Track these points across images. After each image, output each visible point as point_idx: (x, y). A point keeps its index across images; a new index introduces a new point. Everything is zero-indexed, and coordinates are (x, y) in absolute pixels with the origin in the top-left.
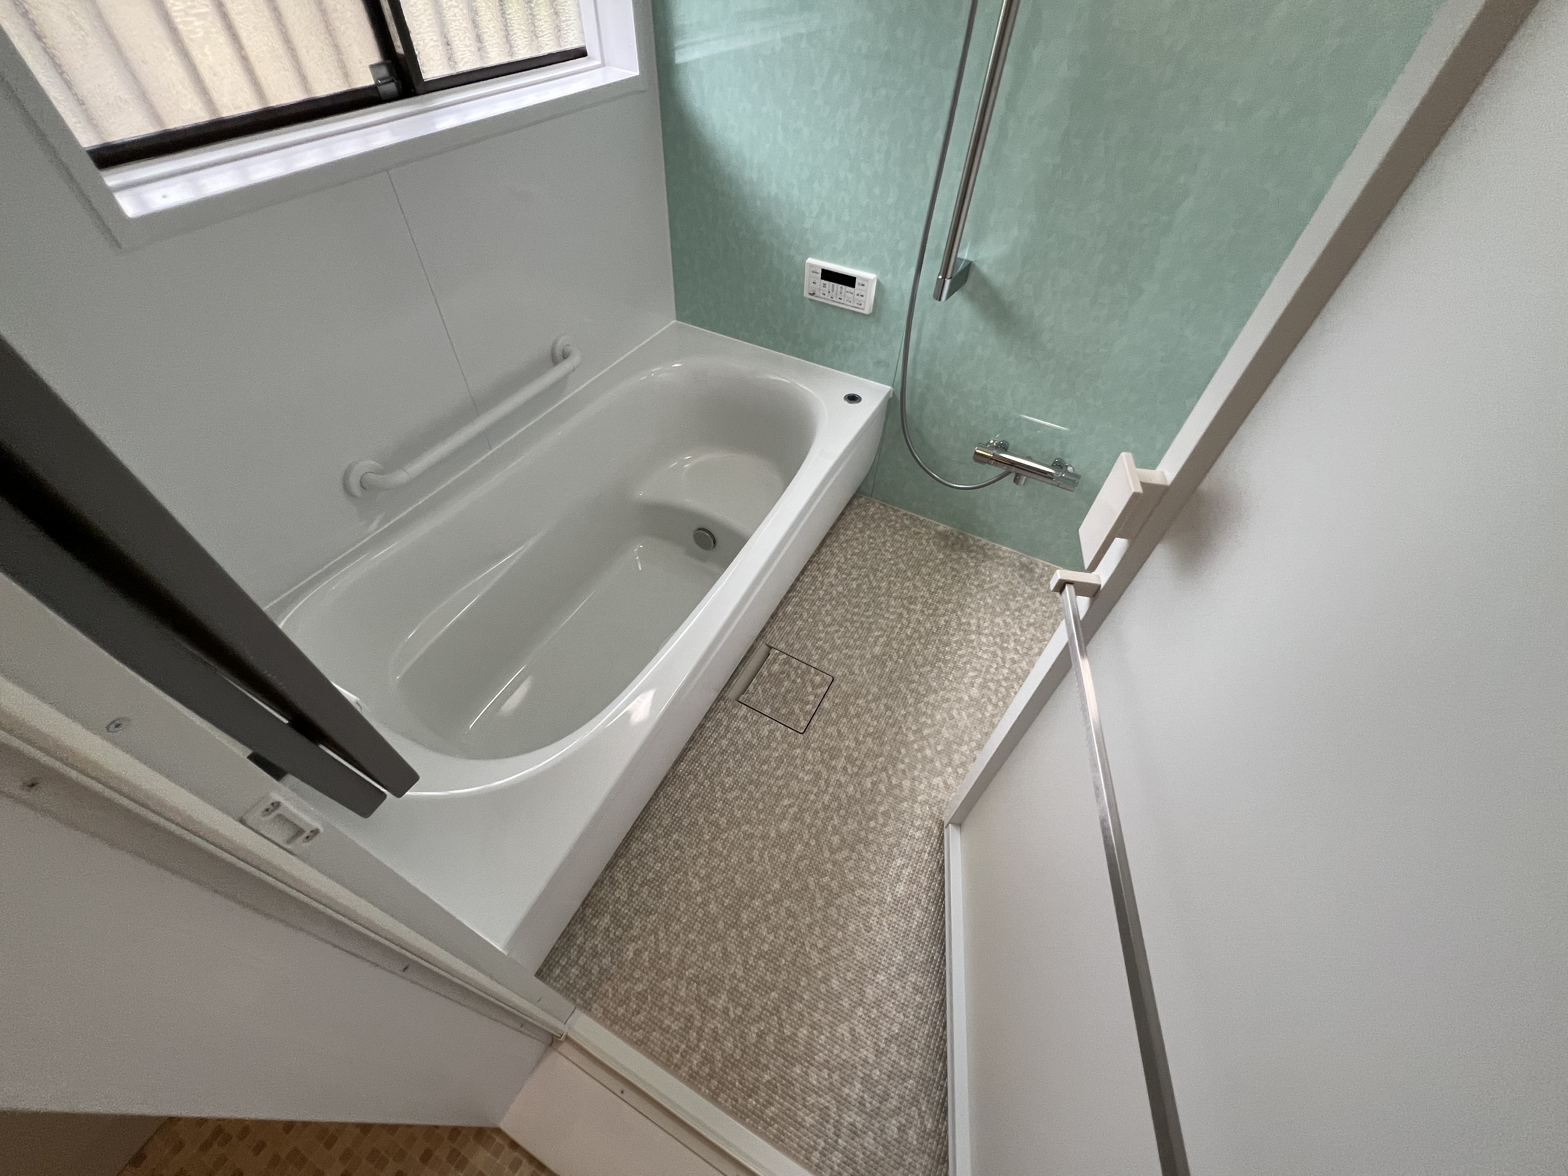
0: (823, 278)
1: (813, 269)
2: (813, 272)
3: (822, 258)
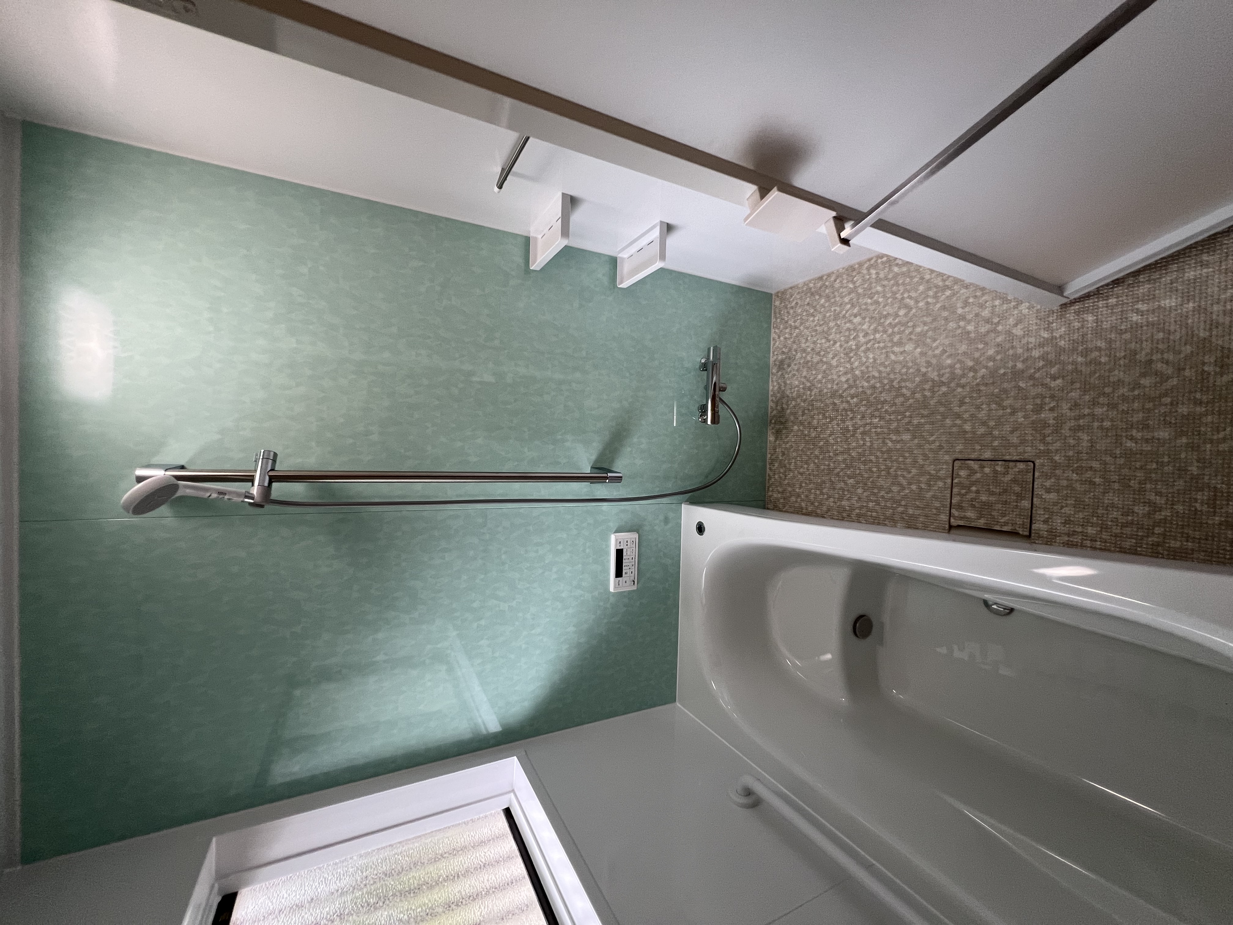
0: (621, 576)
1: (617, 585)
3: (608, 580)
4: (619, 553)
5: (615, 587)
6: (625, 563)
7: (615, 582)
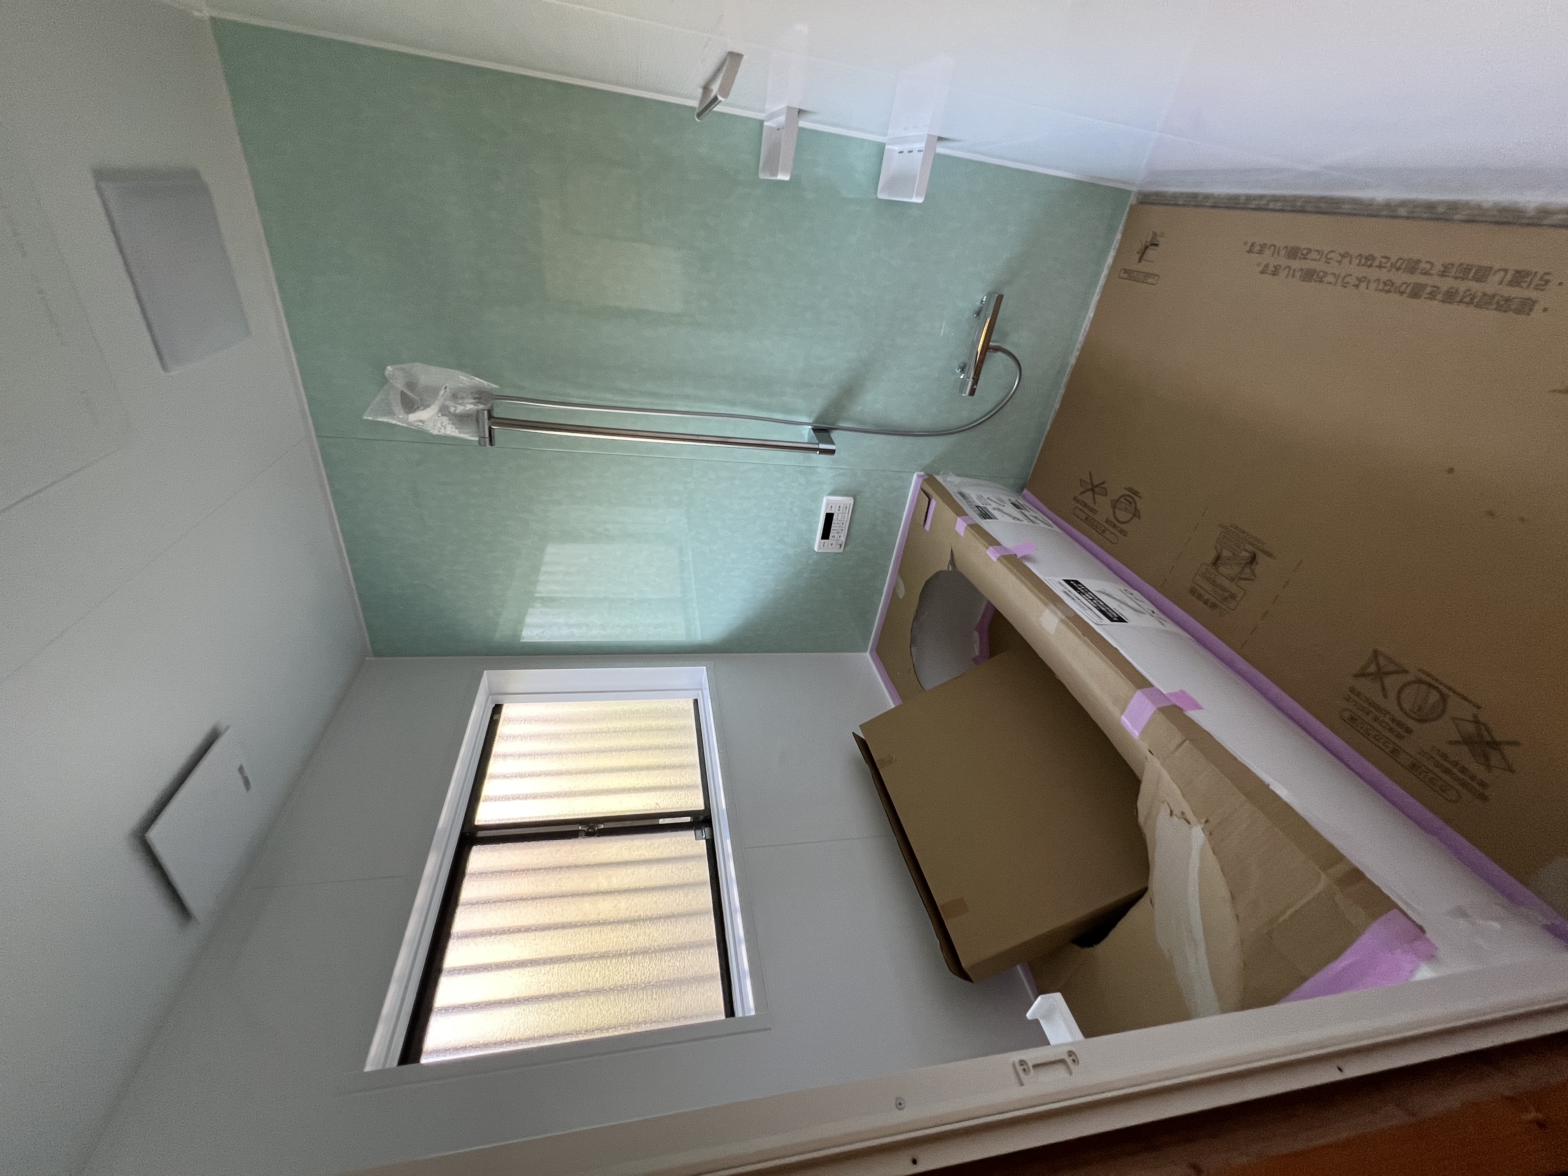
0: (828, 538)
1: (822, 546)
2: (824, 546)
3: (814, 540)
4: (829, 517)
5: (819, 547)
6: (835, 527)
7: (820, 543)
